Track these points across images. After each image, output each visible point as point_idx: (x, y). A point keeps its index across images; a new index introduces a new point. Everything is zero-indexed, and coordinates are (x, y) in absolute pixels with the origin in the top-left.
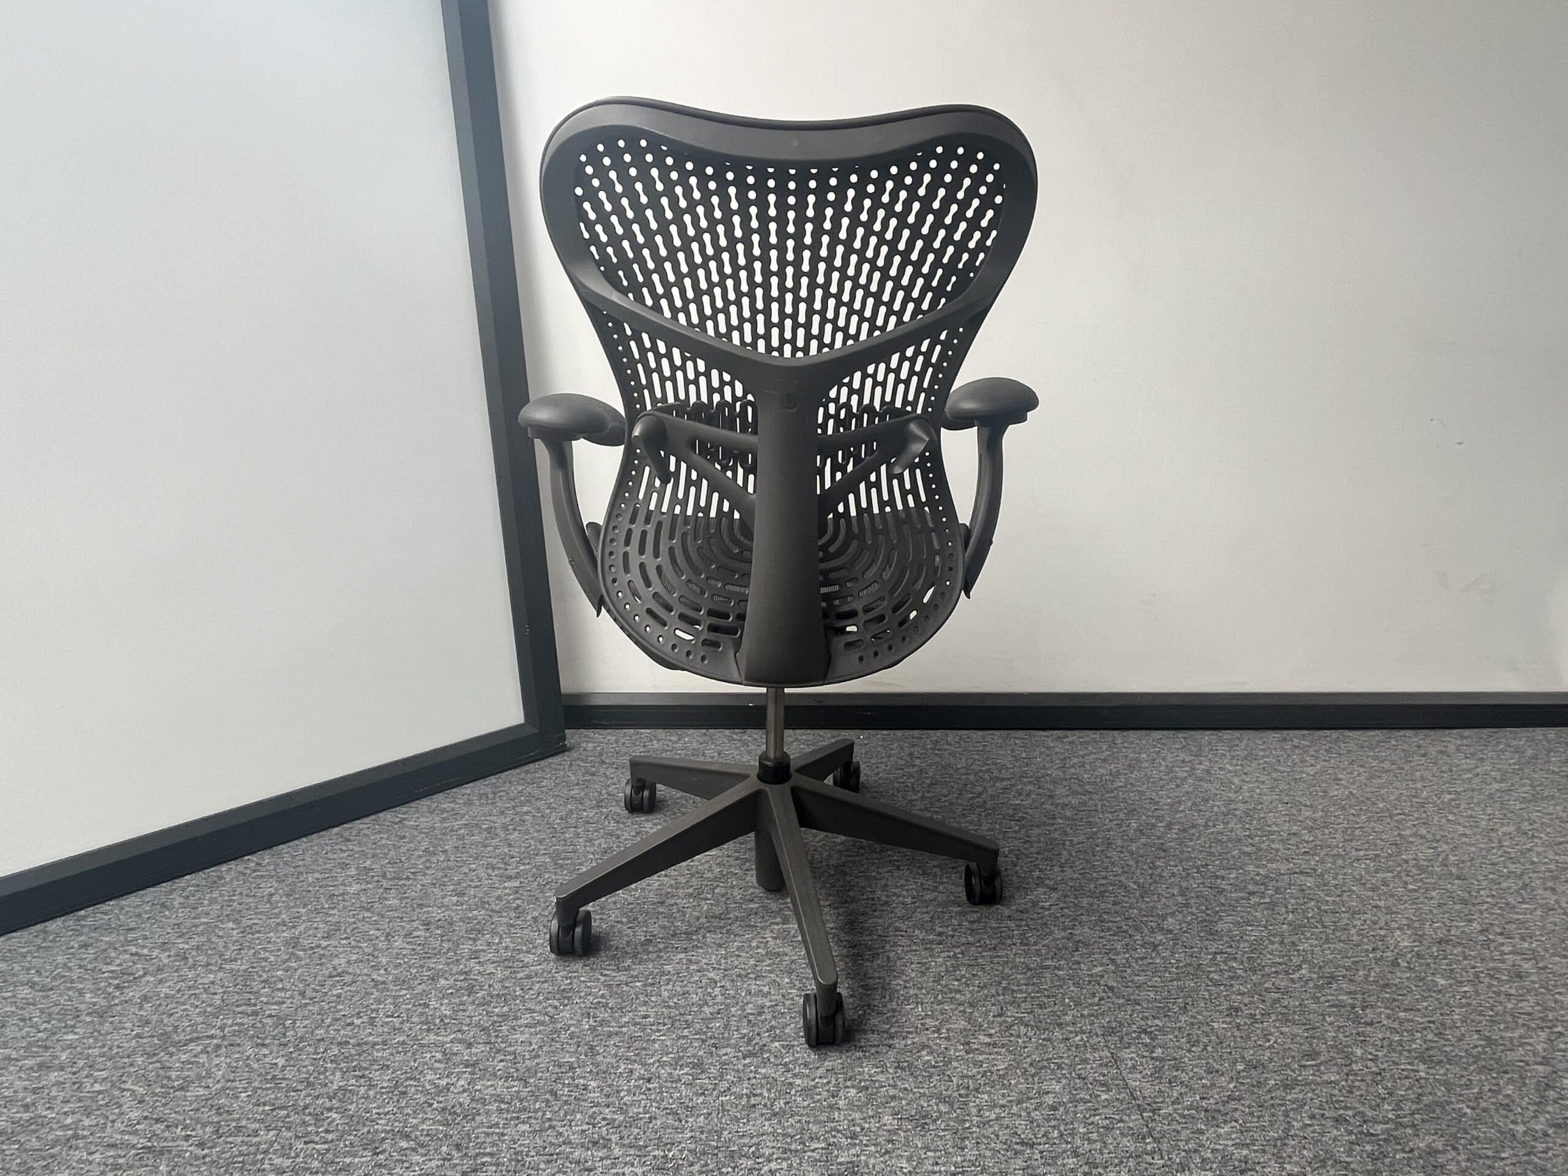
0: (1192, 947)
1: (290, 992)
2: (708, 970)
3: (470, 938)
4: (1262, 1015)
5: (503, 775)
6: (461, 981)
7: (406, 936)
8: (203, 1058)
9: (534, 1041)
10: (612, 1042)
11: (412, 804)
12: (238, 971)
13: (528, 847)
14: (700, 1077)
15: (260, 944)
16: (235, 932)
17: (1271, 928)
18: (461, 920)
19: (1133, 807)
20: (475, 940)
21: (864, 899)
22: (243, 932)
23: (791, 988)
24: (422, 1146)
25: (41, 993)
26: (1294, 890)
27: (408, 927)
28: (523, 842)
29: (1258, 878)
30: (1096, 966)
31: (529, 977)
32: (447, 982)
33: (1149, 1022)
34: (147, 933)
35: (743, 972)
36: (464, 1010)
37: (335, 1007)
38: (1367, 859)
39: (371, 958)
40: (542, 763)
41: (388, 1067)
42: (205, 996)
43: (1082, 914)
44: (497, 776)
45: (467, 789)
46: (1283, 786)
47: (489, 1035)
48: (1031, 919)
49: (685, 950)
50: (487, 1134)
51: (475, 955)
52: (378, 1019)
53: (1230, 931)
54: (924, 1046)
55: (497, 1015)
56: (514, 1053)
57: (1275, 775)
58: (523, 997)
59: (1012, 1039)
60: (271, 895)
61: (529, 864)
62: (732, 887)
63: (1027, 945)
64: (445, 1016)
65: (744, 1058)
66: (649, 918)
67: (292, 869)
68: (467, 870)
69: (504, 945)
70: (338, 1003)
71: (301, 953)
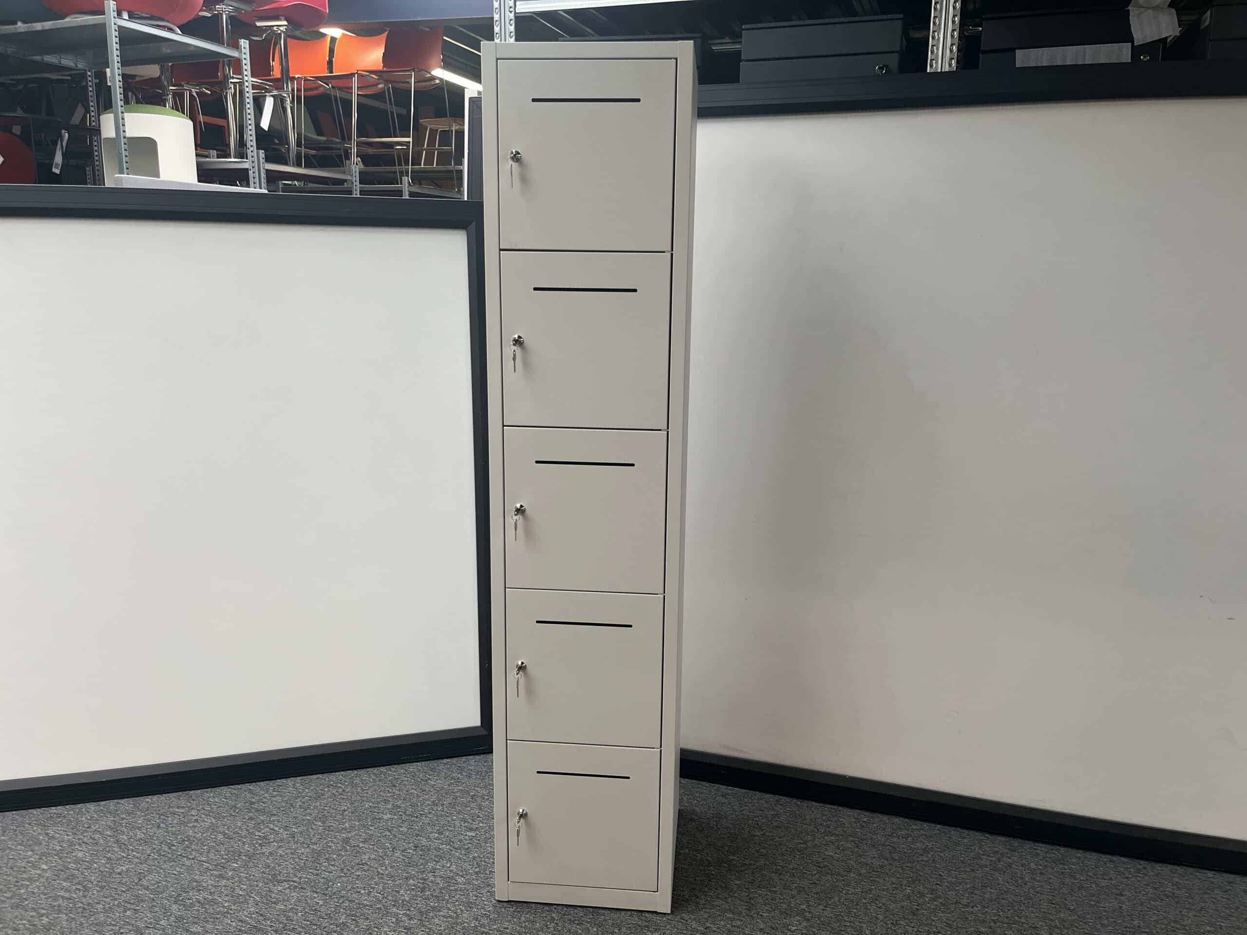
1: (336, 868)
3: (435, 861)
6: (421, 883)
7: (403, 851)
8: (287, 891)
9: (443, 925)
12: (316, 850)
13: (490, 813)
15: (331, 838)
16: (321, 828)
18: (435, 849)
20: (437, 862)
22: (325, 829)
25: (227, 840)
27: (406, 846)
31: (456, 890)
32: (413, 882)
35: (573, 919)
36: (416, 900)
37: (355, 881)
39: (381, 859)
41: (368, 919)
42: (297, 860)
46: (1065, 890)
47: (422, 916)
51: (433, 871)
52: (372, 893)
55: (431, 907)
56: (430, 929)
57: (1067, 880)
58: (448, 900)
60: (344, 811)
64: (405, 901)
68: (450, 820)
69: (451, 868)
70: (357, 879)
71: (348, 847)
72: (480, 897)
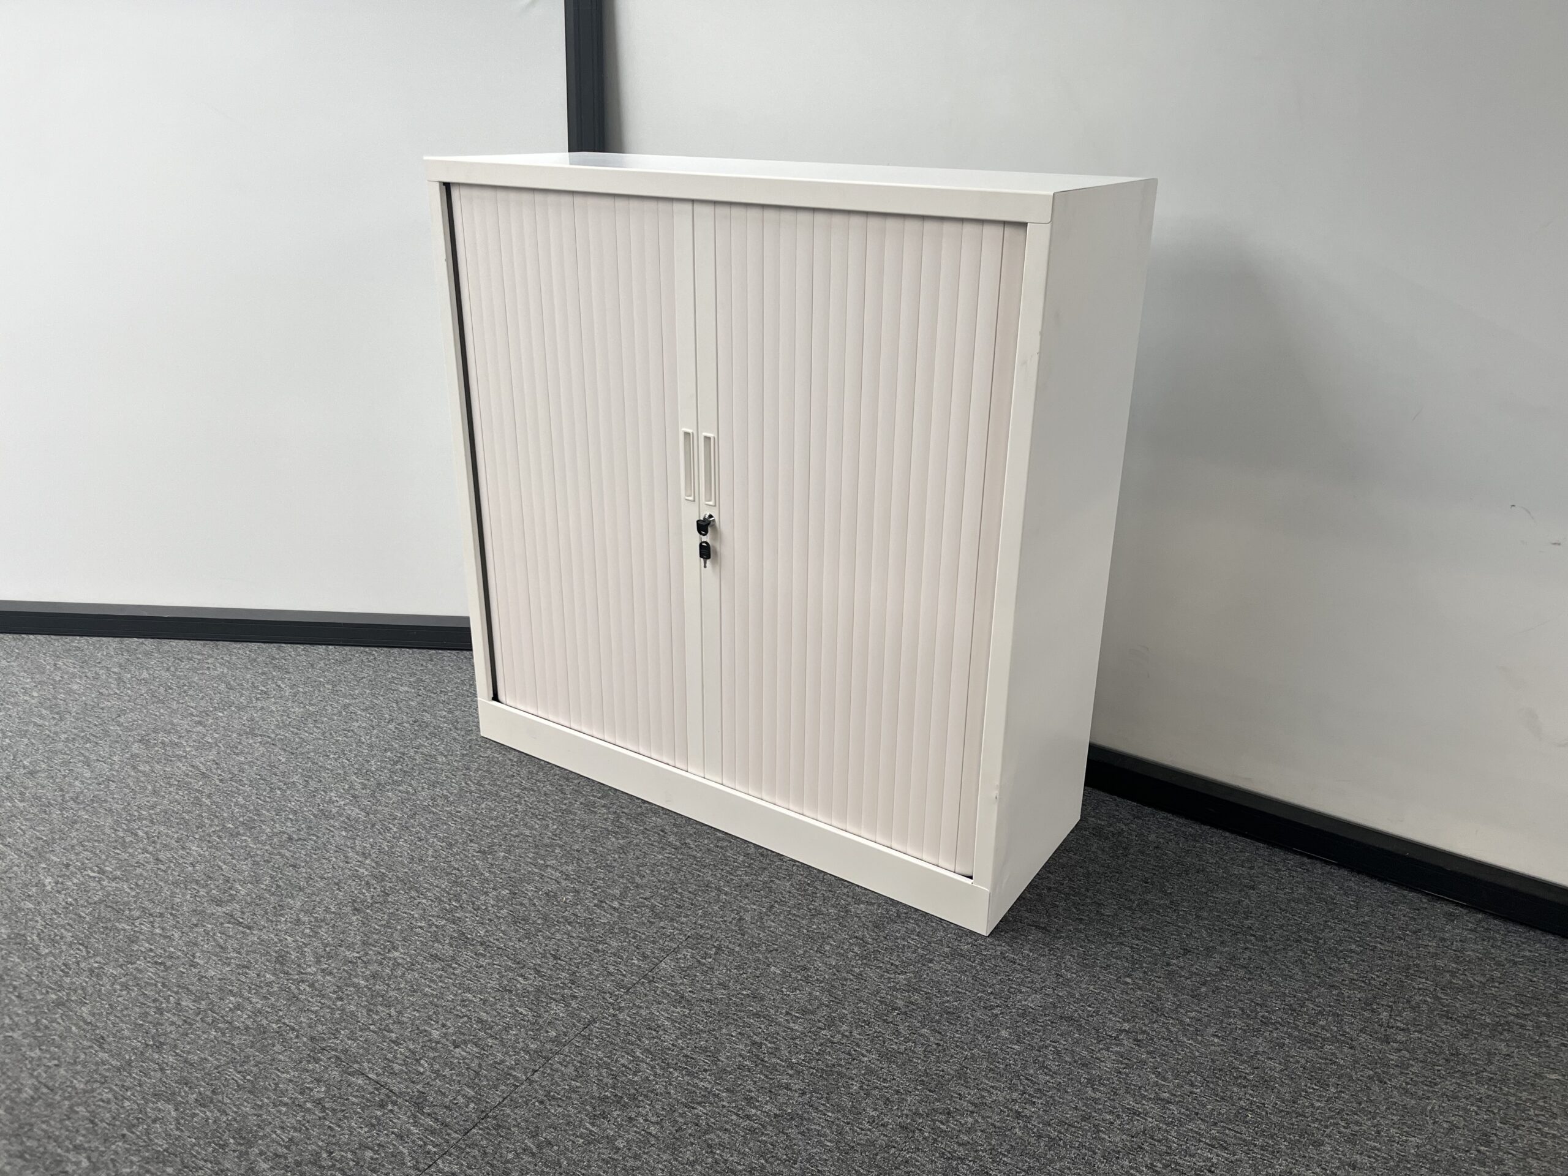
1: (319, 730)
2: (521, 804)
3: (427, 737)
6: (397, 757)
7: (399, 724)
12: (310, 711)
14: (445, 850)
15: (332, 701)
20: (429, 739)
22: (331, 693)
24: (297, 820)
30: (755, 905)
31: (430, 768)
32: (390, 755)
34: (293, 677)
36: (382, 772)
38: (1131, 947)
39: (371, 728)
42: (285, 717)
47: (378, 787)
50: (327, 829)
51: (419, 747)
52: (341, 759)
55: (393, 780)
56: (379, 801)
58: (415, 777)
59: (632, 912)
60: (363, 678)
67: (387, 667)
68: (469, 699)
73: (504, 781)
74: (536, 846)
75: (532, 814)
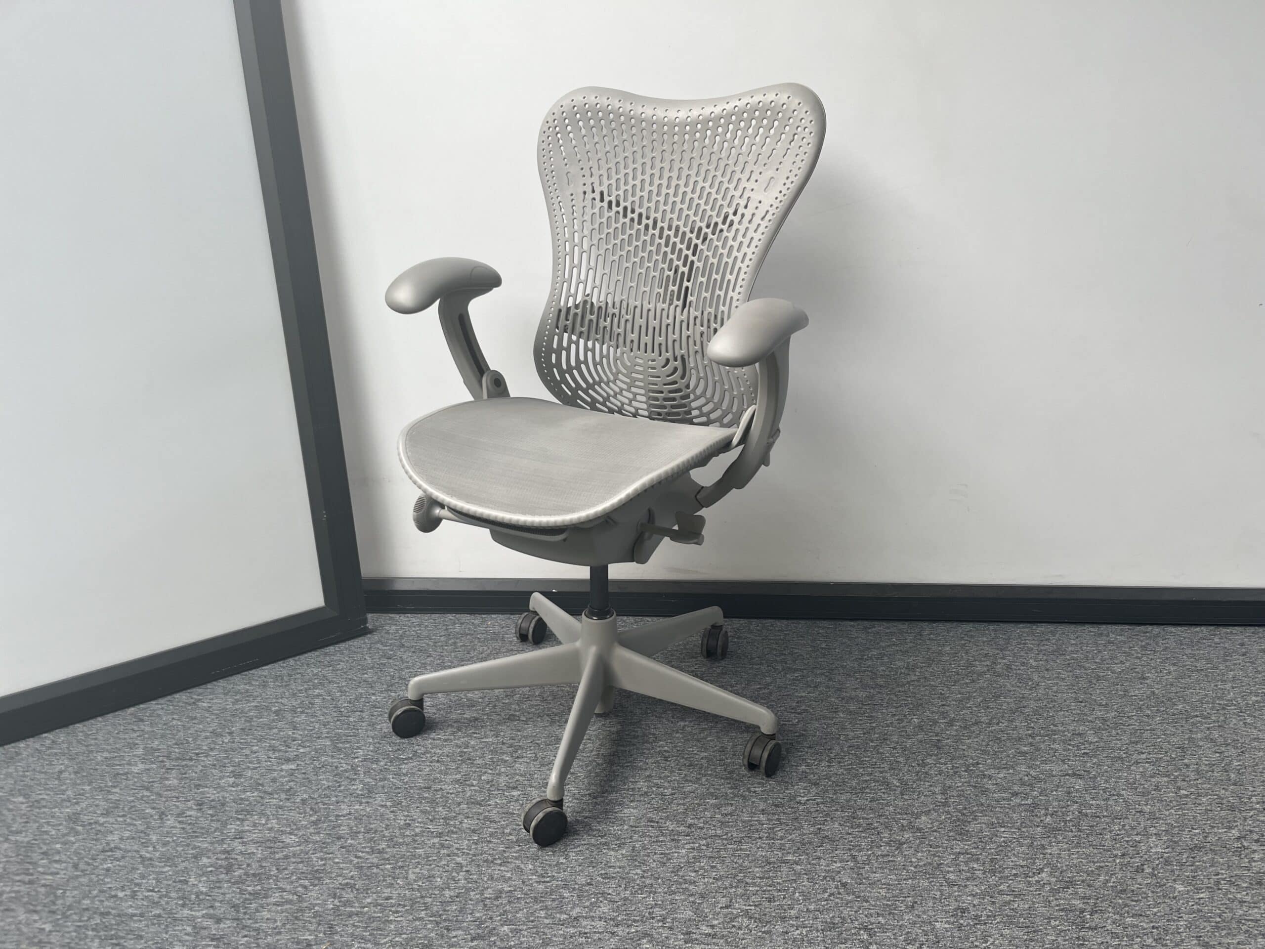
0: (937, 847)
1: (64, 865)
2: (457, 855)
3: (238, 819)
4: (988, 916)
5: (302, 657)
6: (222, 859)
7: (179, 815)
9: (278, 918)
10: (352, 922)
11: (209, 686)
12: (22, 842)
13: (312, 730)
15: (44, 818)
16: (23, 806)
17: (1024, 830)
18: (234, 801)
19: (920, 702)
20: (243, 820)
21: (624, 789)
22: (31, 807)
23: (533, 874)
26: (1060, 792)
27: (182, 806)
28: (308, 725)
29: (1026, 778)
30: (835, 862)
31: (286, 857)
32: (209, 861)
33: (872, 920)
35: (490, 858)
36: (220, 888)
37: (103, 880)
38: (1147, 762)
39: (142, 835)
40: (342, 646)
41: (141, 937)
43: (837, 810)
44: (297, 658)
45: (265, 671)
46: (1083, 684)
47: (238, 912)
48: (784, 813)
49: (440, 835)
51: (239, 835)
52: (139, 894)
53: (981, 831)
54: (646, 935)
55: (250, 894)
56: (258, 929)
57: (1078, 672)
59: (733, 930)
60: (61, 772)
61: (309, 746)
62: (499, 774)
63: (773, 839)
64: (202, 893)
65: (472, 940)
66: (413, 803)
67: (84, 748)
68: (248, 752)
69: (269, 826)
70: (106, 876)
71: (80, 828)
72: (330, 858)
73: (404, 836)
74: (536, 900)
75: (486, 861)
